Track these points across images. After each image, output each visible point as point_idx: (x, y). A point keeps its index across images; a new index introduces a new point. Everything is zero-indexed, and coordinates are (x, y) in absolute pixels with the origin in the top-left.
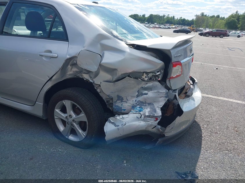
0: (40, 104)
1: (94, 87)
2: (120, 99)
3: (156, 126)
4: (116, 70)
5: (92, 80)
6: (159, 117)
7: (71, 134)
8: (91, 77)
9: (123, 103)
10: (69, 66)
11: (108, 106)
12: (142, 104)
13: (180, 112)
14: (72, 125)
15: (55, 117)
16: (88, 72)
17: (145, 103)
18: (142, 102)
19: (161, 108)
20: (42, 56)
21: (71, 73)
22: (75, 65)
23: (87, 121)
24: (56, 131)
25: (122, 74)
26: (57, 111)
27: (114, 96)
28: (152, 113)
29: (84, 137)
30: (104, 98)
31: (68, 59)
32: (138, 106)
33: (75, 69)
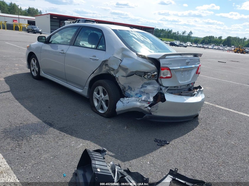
0: (87, 88)
1: (115, 79)
2: (130, 88)
3: (147, 107)
4: (127, 69)
5: (115, 75)
6: (151, 102)
7: (101, 109)
8: (114, 73)
9: (131, 91)
10: (104, 66)
11: (123, 93)
12: (142, 93)
13: (164, 100)
14: (101, 102)
15: (94, 97)
16: (113, 70)
17: (144, 92)
18: (142, 92)
19: (154, 97)
20: (91, 59)
21: (105, 70)
22: (107, 65)
23: (109, 99)
24: (93, 106)
25: (130, 72)
26: (95, 93)
27: (126, 86)
28: (146, 99)
29: (106, 110)
30: (121, 87)
31: (103, 61)
32: (139, 94)
33: (107, 68)
